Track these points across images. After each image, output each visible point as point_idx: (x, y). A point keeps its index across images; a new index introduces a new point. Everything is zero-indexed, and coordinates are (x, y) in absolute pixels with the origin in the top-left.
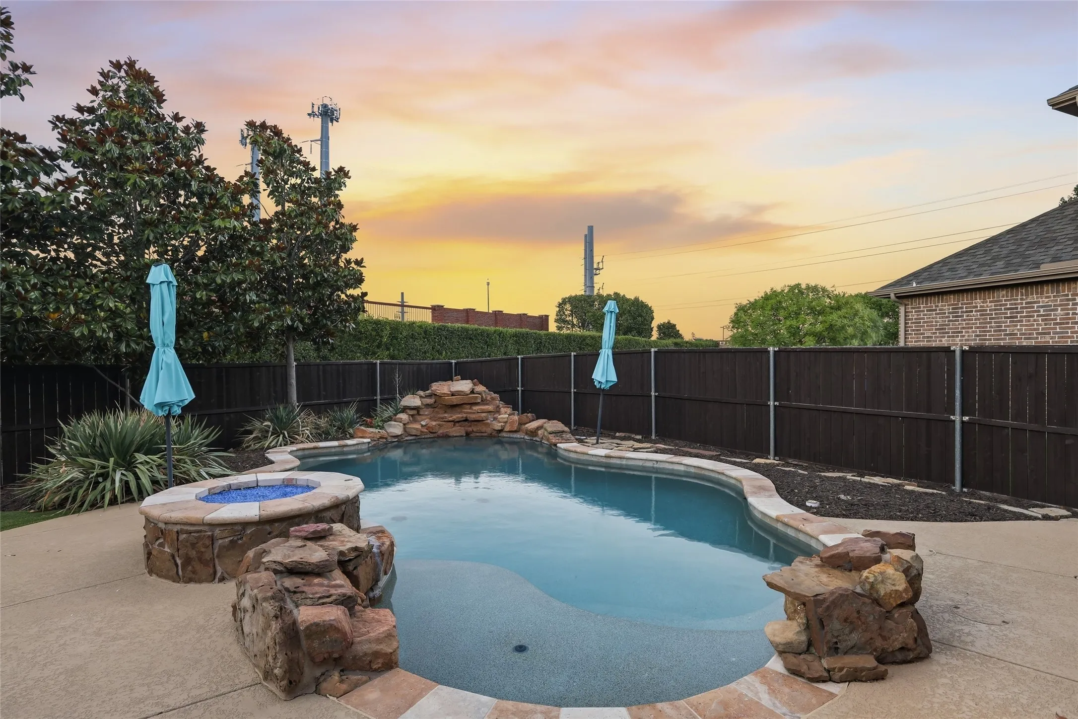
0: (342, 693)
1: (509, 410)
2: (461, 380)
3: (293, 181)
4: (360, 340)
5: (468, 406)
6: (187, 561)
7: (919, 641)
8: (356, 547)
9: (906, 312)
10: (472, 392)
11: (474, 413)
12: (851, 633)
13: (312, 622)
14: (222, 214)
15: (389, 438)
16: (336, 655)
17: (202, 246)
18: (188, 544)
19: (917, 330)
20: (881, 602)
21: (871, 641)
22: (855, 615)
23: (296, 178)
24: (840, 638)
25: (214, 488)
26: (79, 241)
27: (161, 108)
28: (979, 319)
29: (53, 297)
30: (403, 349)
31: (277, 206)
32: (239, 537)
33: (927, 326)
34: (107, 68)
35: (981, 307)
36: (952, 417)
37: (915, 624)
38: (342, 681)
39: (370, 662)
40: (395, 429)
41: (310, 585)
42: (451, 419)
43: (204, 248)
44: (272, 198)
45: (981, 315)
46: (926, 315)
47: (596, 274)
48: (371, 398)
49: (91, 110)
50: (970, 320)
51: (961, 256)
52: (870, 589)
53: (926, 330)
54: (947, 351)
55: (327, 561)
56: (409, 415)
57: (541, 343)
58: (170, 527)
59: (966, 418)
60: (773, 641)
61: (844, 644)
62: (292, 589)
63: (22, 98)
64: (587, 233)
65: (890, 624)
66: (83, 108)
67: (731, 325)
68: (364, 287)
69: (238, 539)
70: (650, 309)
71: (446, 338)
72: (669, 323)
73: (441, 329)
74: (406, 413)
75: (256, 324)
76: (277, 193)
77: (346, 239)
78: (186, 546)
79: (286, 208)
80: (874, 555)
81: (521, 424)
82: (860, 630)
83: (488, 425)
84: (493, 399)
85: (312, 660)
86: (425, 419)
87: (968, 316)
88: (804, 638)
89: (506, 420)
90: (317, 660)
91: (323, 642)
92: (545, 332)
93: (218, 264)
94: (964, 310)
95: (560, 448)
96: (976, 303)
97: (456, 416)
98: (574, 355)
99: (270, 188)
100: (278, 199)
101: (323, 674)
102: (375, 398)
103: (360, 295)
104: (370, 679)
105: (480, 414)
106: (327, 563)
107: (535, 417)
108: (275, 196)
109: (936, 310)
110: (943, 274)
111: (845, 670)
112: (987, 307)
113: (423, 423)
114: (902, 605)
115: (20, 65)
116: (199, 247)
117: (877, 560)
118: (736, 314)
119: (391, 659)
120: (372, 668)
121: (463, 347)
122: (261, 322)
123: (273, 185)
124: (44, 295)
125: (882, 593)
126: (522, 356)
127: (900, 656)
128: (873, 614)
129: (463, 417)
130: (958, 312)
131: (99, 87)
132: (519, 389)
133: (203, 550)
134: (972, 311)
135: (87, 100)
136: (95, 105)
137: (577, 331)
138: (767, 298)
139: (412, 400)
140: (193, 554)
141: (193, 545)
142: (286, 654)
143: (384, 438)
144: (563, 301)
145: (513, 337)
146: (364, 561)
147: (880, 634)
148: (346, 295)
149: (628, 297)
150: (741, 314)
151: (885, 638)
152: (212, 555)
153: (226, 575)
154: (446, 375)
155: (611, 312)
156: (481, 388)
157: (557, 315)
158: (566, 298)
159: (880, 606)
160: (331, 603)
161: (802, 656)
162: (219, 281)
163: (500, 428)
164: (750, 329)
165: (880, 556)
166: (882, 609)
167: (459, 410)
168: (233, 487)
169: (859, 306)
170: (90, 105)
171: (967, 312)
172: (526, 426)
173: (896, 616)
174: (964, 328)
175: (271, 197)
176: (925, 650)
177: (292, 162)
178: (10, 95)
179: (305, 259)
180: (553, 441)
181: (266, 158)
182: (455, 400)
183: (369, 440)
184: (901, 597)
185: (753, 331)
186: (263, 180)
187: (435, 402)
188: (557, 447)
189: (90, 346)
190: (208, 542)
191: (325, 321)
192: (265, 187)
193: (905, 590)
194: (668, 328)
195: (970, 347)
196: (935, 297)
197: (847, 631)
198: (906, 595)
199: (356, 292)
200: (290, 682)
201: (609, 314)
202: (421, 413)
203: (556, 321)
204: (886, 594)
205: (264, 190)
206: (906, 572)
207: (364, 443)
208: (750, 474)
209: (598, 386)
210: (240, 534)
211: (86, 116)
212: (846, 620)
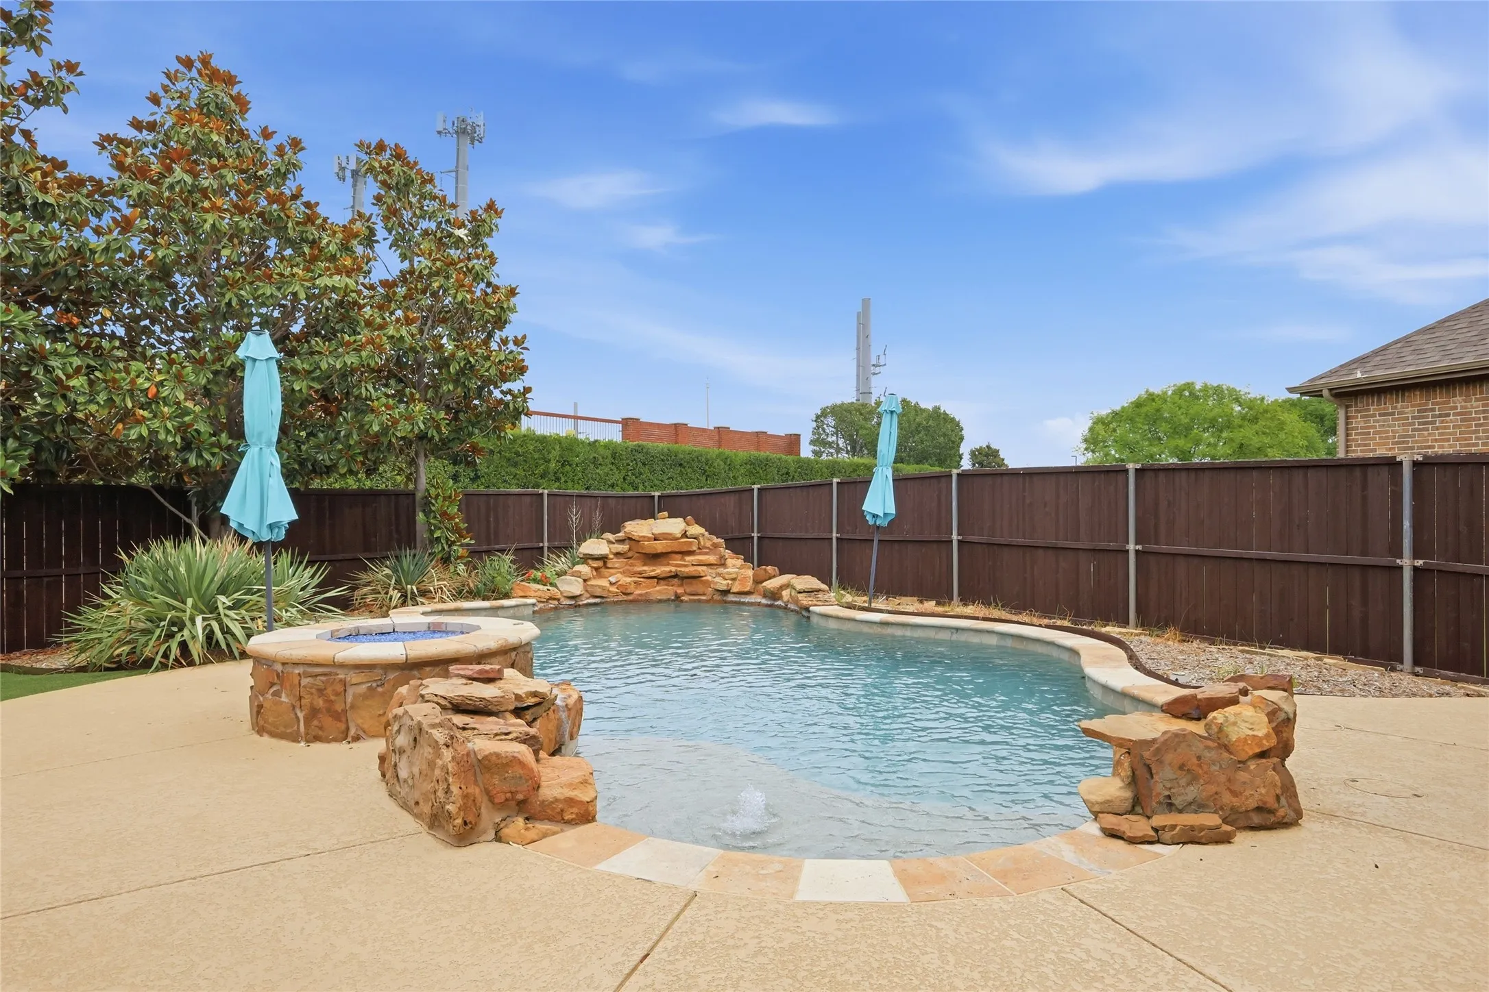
0: (528, 841)
1: (740, 562)
2: (669, 517)
3: (425, 224)
4: (516, 465)
5: (679, 556)
6: (313, 713)
7: (1283, 801)
8: (536, 691)
9: (1347, 418)
10: (685, 535)
11: (686, 566)
12: (1188, 784)
13: (492, 751)
14: (328, 269)
15: (562, 599)
16: (520, 797)
17: (299, 317)
18: (313, 691)
19: (1365, 445)
20: (1232, 749)
21: (1216, 796)
22: (1195, 761)
23: (430, 220)
24: (1173, 790)
25: (338, 630)
26: (131, 310)
27: (244, 119)
28: (1459, 427)
29: (104, 384)
30: (579, 479)
31: (402, 262)
32: (379, 683)
33: (1381, 438)
34: (175, 66)
35: (1462, 407)
36: (1398, 561)
37: (1277, 778)
38: (527, 829)
39: (562, 811)
40: (572, 586)
41: (482, 723)
42: (652, 574)
43: (301, 322)
44: (395, 251)
45: (1462, 420)
46: (1378, 421)
47: (874, 374)
48: (536, 545)
49: (152, 127)
50: (1445, 428)
51: (1431, 331)
52: (1218, 733)
53: (1378, 444)
54: (1393, 465)
55: (502, 697)
56: (592, 567)
57: (787, 473)
58: (289, 669)
59: (1419, 563)
60: (1088, 800)
61: (1180, 798)
62: (461, 726)
63: (65, 111)
64: (861, 310)
65: (1243, 776)
66: (140, 122)
67: (1085, 446)
68: (527, 380)
69: (378, 686)
70: (958, 424)
71: (644, 464)
72: (988, 447)
73: (637, 451)
74: (588, 564)
75: (376, 428)
76: (403, 244)
77: (502, 308)
78: (312, 694)
79: (416, 264)
80: (1228, 696)
81: (758, 581)
82: (1202, 781)
83: (707, 583)
84: (716, 546)
85: (491, 799)
86: (615, 574)
87: (1442, 422)
88: (1128, 794)
89: (734, 576)
90: (496, 801)
91: (505, 779)
92: (795, 458)
93: (324, 343)
94: (1437, 413)
95: (814, 613)
96: (1454, 402)
97: (660, 570)
98: (838, 483)
99: (392, 238)
100: (404, 251)
101: (504, 820)
102: (541, 545)
103: (522, 391)
104: (562, 831)
105: (696, 568)
106: (501, 700)
107: (778, 572)
108: (398, 246)
109: (1393, 414)
110: (1404, 359)
111: (1178, 828)
112: (1472, 407)
113: (613, 579)
114: (1263, 755)
115: (63, 64)
116: (295, 320)
117: (1233, 701)
118: (1091, 429)
119: (587, 810)
120: (563, 819)
121: (669, 478)
122: (381, 424)
123: (397, 231)
124: (91, 383)
125: (1234, 738)
126: (759, 486)
127: (1256, 819)
128: (1219, 762)
129: (671, 572)
130: (1427, 417)
131: (161, 93)
132: (755, 535)
133: (333, 698)
134: (1448, 415)
135: (146, 113)
136: (158, 118)
137: (844, 456)
138: (1138, 404)
139: (595, 546)
140: (320, 703)
141: (321, 691)
142: (460, 788)
143: (555, 599)
144: (822, 413)
145: (746, 464)
146: (545, 714)
147: (1228, 788)
148: (502, 392)
149: (923, 406)
150: (1100, 428)
151: (1235, 794)
152: (343, 705)
153: (361, 734)
154: (647, 510)
155: (892, 412)
156: (696, 529)
157: (814, 434)
158: (827, 407)
159: (1231, 753)
160: (512, 740)
161: (1124, 816)
162: (324, 366)
163: (725, 588)
164: (1113, 452)
165: (1238, 697)
166: (1232, 757)
167: (665, 562)
168: (362, 632)
169: (1285, 417)
170: (151, 119)
171: (1440, 416)
172: (764, 584)
173: (1252, 767)
174: (1436, 440)
175: (394, 248)
176: (1292, 814)
177: (423, 197)
178: (49, 105)
179: (442, 338)
180: (805, 603)
181: (386, 192)
182: (660, 547)
183: (533, 601)
184: (1262, 745)
185: (1117, 456)
186: (383, 225)
187: (630, 550)
188: (809, 611)
189: (145, 459)
190: (340, 688)
191: (470, 428)
192: (386, 234)
193: (1267, 736)
194: (987, 455)
195: (1425, 456)
196: (1392, 394)
197: (1183, 782)
198: (1268, 742)
199: (516, 386)
200: (465, 823)
201: (889, 416)
202: (609, 565)
203: (813, 442)
204: (1238, 740)
205: (384, 239)
206: (1272, 715)
207: (526, 605)
208: (1090, 643)
209: (871, 522)
210: (380, 680)
211: (146, 136)
212: (1181, 767)
